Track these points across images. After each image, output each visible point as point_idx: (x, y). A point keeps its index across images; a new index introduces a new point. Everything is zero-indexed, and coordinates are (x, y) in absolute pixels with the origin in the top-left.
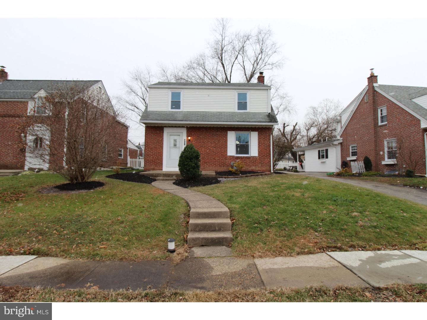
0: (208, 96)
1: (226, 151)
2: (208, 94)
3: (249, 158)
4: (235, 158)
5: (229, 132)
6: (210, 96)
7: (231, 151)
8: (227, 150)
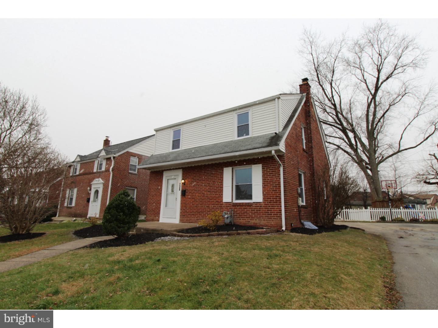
0: (205, 127)
1: (221, 196)
2: (205, 124)
3: (249, 205)
4: (233, 206)
5: (225, 169)
6: (207, 126)
7: (228, 196)
8: (222, 194)
